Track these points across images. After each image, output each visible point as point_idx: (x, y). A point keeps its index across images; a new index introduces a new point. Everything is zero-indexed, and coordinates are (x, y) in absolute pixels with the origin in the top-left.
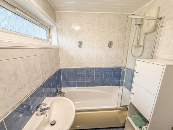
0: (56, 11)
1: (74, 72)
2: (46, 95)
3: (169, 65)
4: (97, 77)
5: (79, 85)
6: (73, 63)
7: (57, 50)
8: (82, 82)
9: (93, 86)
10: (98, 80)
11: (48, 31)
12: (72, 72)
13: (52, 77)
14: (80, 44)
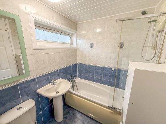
0: (77, 23)
1: (86, 68)
2: (61, 77)
3: (139, 70)
4: (105, 76)
5: (89, 79)
6: (85, 60)
7: (76, 50)
8: (91, 77)
9: (101, 83)
10: (106, 79)
11: (71, 37)
12: (84, 67)
13: (67, 67)
14: (92, 46)
